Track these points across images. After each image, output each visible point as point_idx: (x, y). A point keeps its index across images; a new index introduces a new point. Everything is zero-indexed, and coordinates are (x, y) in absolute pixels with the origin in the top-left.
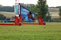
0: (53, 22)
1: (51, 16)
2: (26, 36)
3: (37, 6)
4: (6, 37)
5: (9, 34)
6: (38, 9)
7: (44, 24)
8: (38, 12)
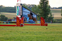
0: (55, 23)
1: (53, 17)
2: (28, 37)
3: (39, 6)
4: (7, 38)
5: (11, 35)
6: (40, 9)
7: (47, 25)
8: (40, 13)
